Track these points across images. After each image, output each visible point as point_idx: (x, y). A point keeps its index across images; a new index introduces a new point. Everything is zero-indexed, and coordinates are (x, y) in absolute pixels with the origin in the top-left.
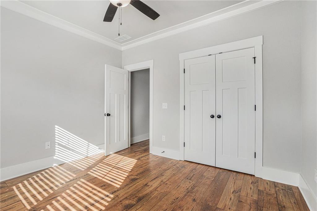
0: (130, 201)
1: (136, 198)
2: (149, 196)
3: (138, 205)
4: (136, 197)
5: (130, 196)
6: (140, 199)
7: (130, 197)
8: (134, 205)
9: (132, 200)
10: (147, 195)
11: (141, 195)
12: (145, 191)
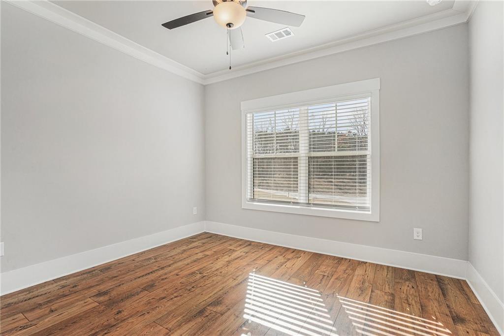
0: (215, 310)
1: (207, 314)
2: (185, 318)
3: (204, 305)
4: (207, 316)
5: (217, 318)
6: (201, 312)
7: (217, 316)
8: (209, 305)
9: (212, 312)
10: (189, 320)
11: (199, 320)
12: (190, 329)
